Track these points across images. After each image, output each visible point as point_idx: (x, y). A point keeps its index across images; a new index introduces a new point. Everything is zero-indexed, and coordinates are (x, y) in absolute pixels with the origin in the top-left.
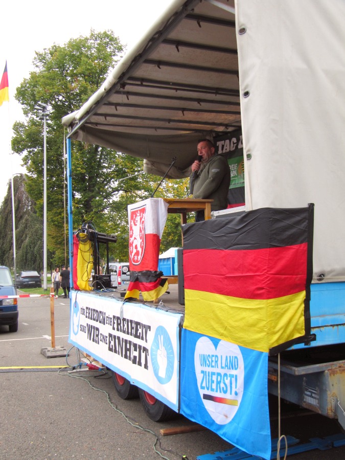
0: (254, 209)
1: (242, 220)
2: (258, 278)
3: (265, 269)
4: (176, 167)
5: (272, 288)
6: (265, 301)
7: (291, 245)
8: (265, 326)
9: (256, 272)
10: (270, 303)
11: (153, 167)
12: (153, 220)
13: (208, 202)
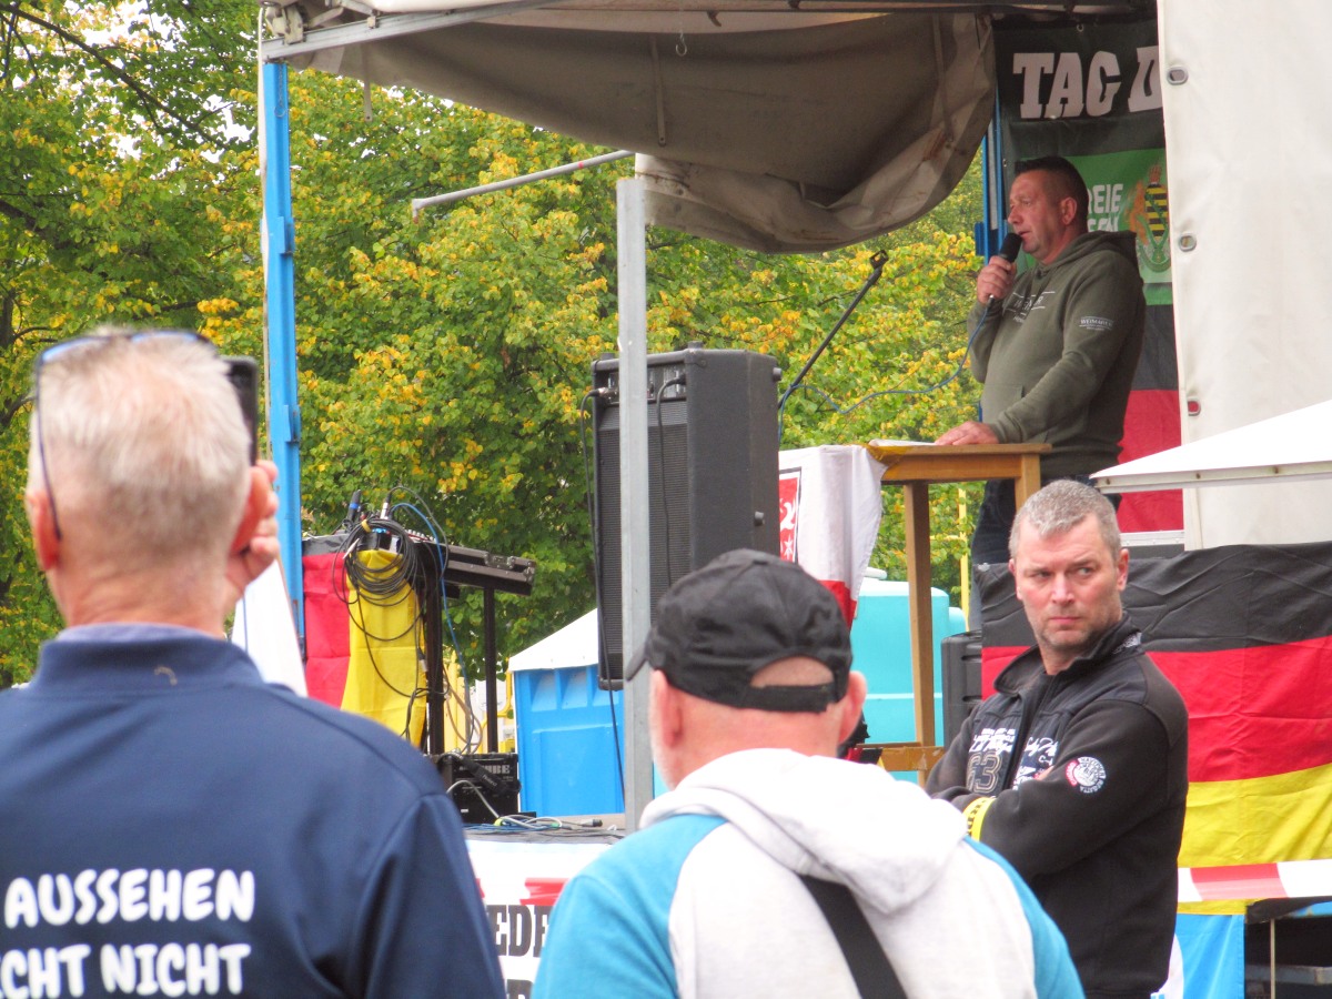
0: (1210, 544)
1: (1174, 573)
2: (1219, 724)
3: (1234, 703)
4: (796, 185)
5: (1253, 750)
6: (1235, 784)
7: (1303, 638)
8: (1235, 849)
9: (1212, 709)
10: (1248, 788)
11: (686, 195)
12: (832, 528)
13: (1031, 454)
